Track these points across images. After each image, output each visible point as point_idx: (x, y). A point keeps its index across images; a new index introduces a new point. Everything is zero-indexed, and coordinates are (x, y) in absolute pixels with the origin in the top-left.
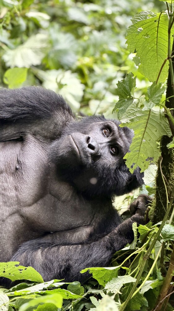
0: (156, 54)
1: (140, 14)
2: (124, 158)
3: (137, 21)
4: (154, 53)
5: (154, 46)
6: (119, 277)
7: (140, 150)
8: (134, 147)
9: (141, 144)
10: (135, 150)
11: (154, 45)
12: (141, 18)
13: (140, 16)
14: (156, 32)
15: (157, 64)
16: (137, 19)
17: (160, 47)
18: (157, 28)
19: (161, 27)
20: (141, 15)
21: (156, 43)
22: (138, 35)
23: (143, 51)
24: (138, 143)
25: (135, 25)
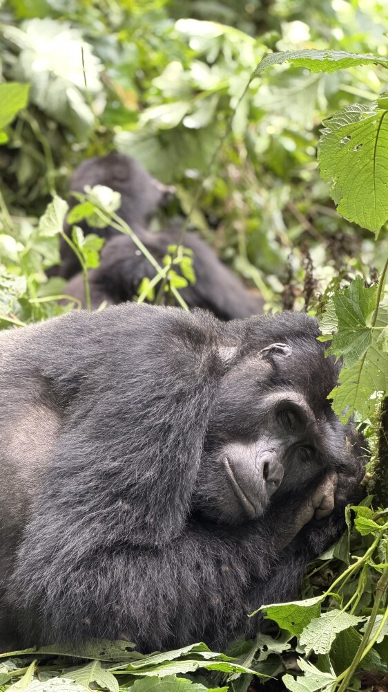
0: (372, 176)
1: (345, 111)
2: (328, 397)
3: (339, 126)
4: (369, 174)
5: (369, 162)
6: (323, 615)
7: (360, 381)
8: (348, 375)
9: (361, 370)
10: (350, 380)
11: (368, 160)
12: (348, 119)
13: (344, 115)
14: (375, 139)
15: (373, 193)
16: (339, 121)
17: (379, 163)
18: (376, 132)
19: (385, 128)
20: (347, 114)
21: (373, 156)
22: (340, 150)
23: (348, 175)
24: (355, 368)
25: (337, 134)
